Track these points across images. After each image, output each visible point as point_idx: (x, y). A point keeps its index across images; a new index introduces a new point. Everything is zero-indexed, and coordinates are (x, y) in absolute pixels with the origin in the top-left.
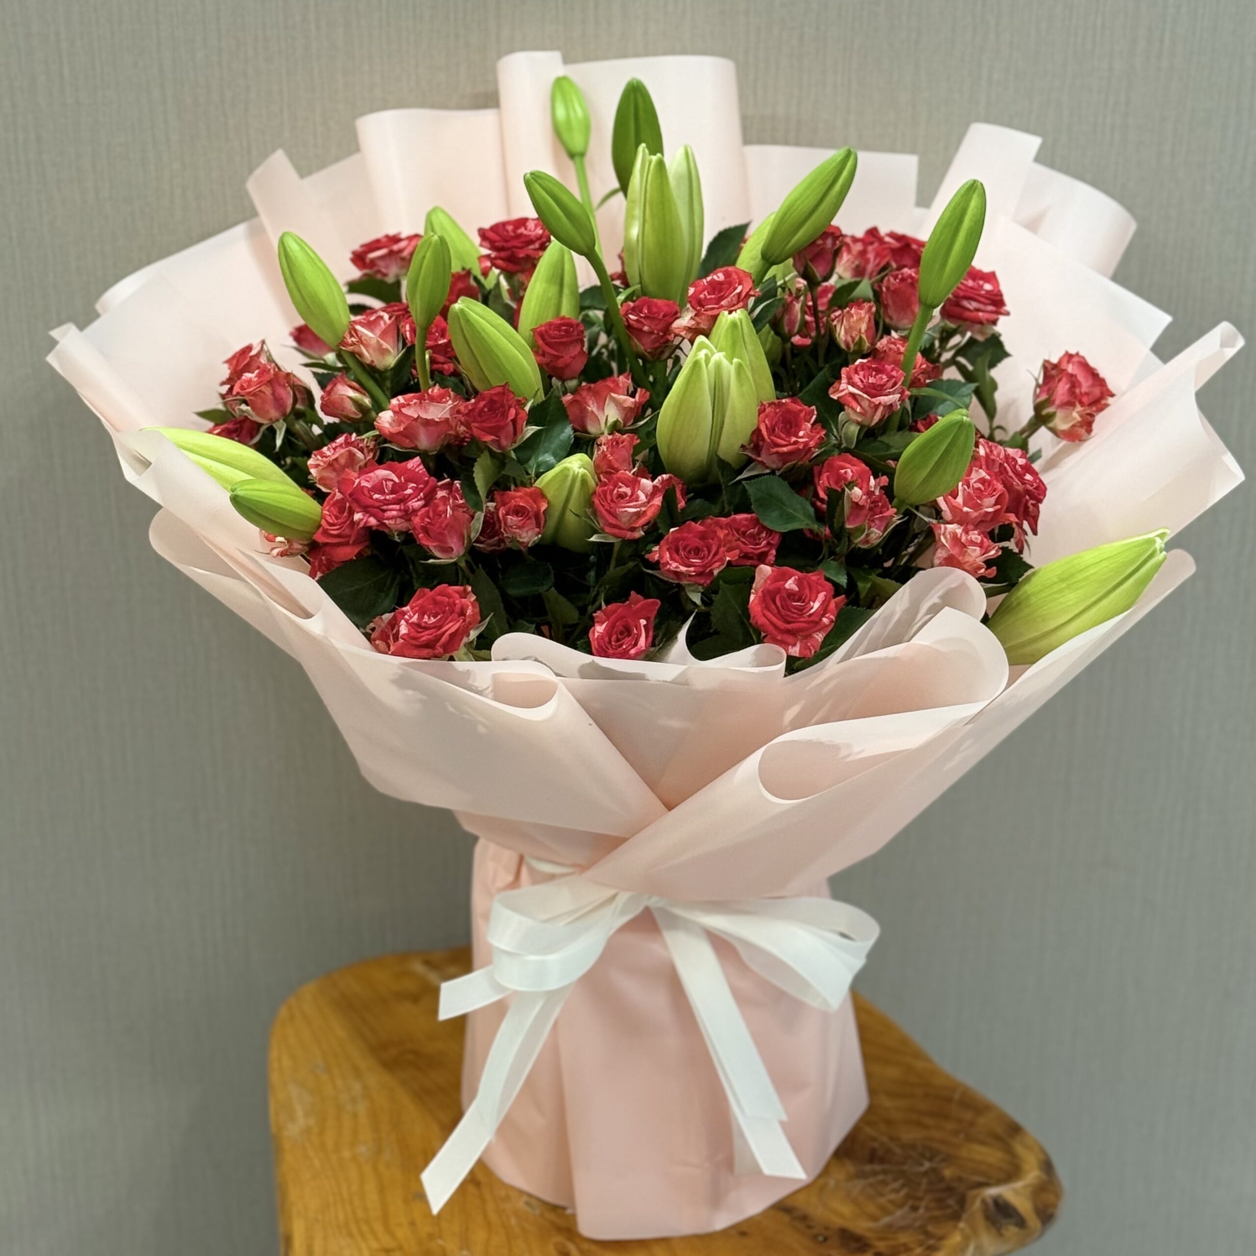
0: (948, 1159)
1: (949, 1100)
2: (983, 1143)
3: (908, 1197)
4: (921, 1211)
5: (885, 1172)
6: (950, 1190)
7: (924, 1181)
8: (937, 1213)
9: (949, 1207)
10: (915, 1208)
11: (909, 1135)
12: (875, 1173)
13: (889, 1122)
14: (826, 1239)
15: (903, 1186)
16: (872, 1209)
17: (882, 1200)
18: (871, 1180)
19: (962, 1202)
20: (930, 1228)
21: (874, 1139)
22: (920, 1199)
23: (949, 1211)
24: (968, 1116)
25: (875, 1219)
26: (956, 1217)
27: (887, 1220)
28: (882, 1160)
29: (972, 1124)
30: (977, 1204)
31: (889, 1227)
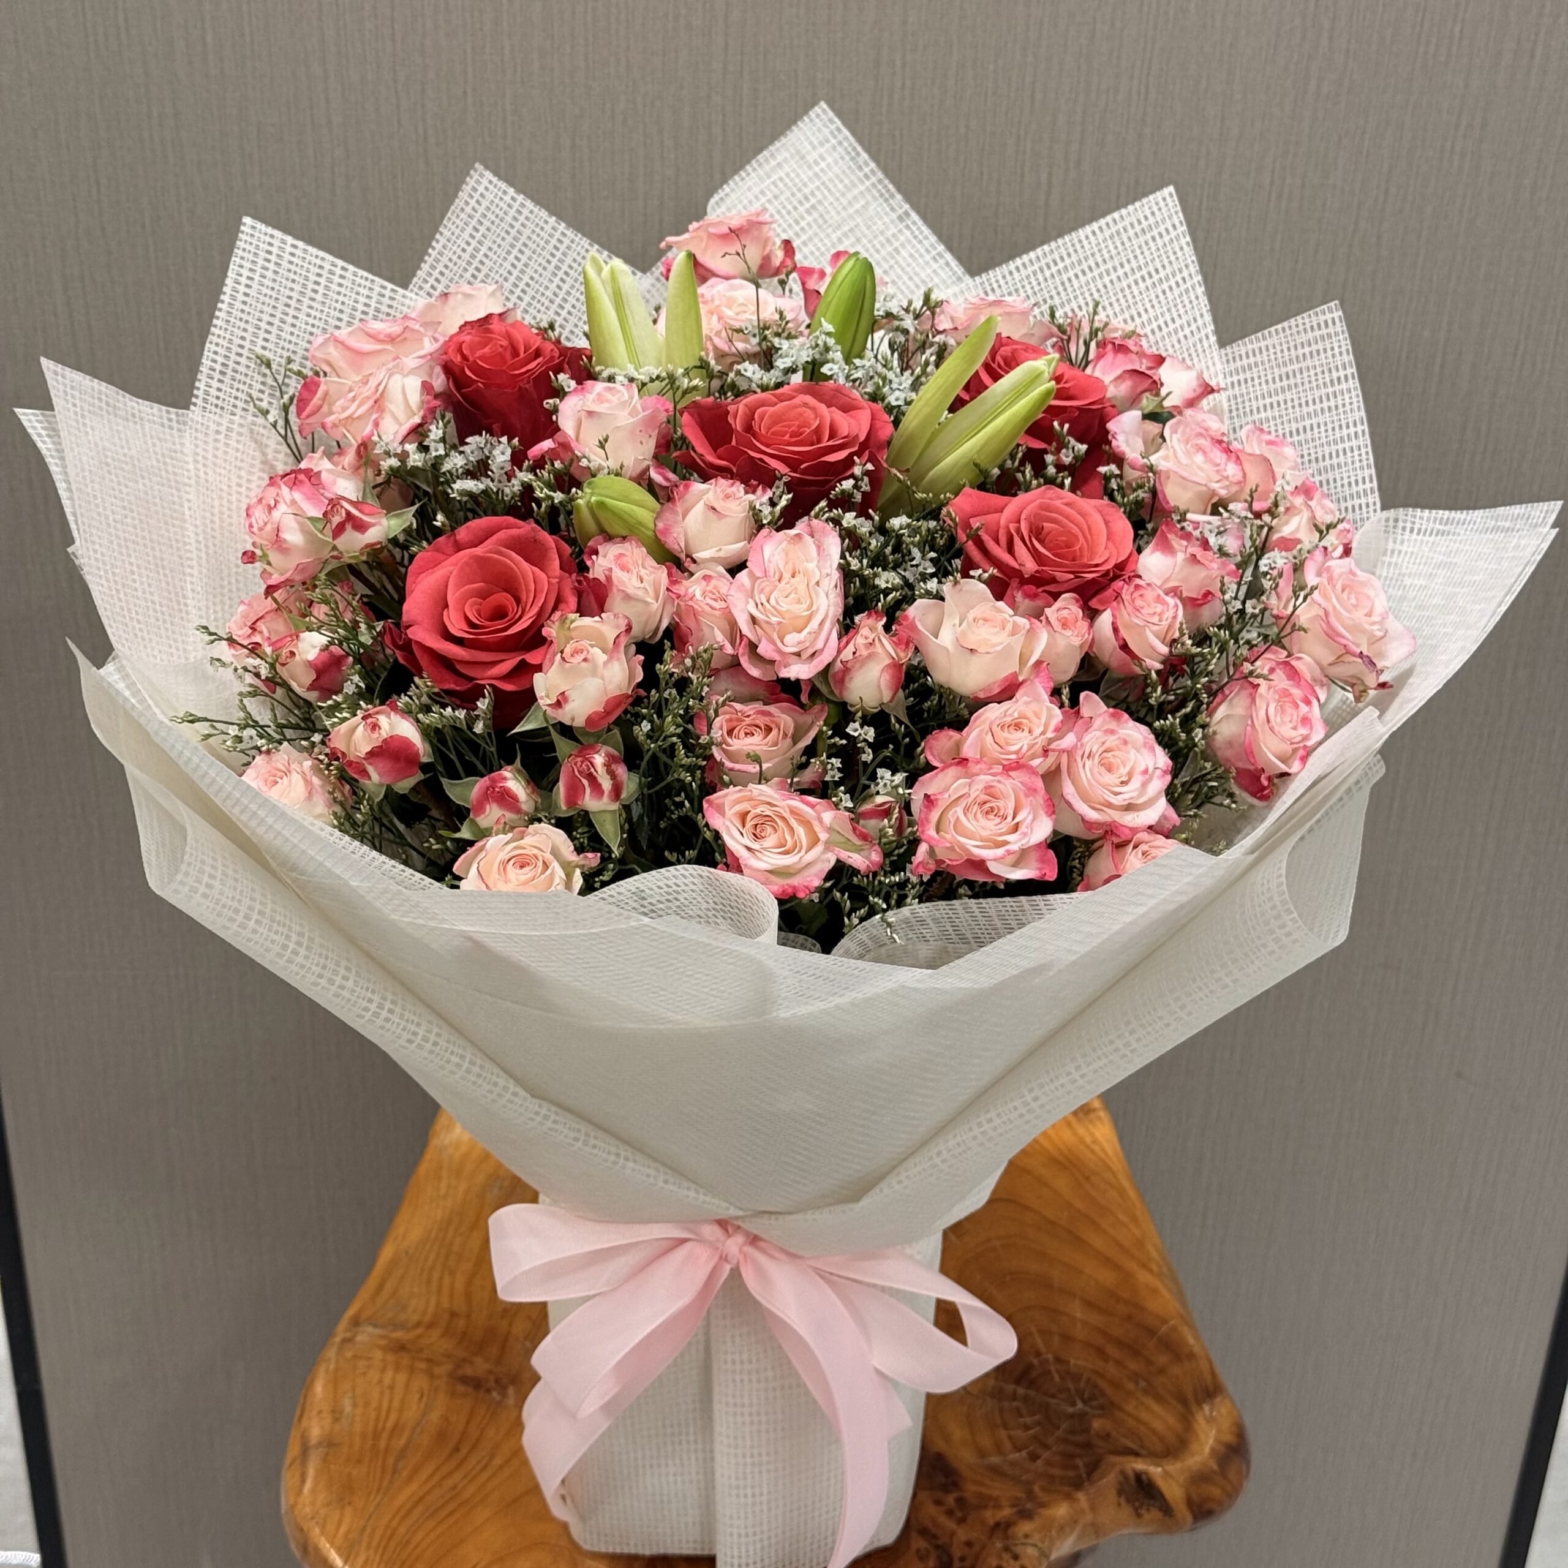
0: (1108, 1408)
1: (1152, 1332)
5: (1026, 1399)
6: (1088, 1446)
7: (1065, 1425)
8: (1056, 1472)
9: (1076, 1468)
10: (1033, 1457)
11: (1080, 1360)
12: (1014, 1398)
13: (1066, 1338)
15: (1039, 1423)
16: (986, 1441)
17: (1003, 1434)
18: (1006, 1404)
19: (1094, 1467)
20: (1036, 1488)
22: (1046, 1447)
23: (1071, 1473)
28: (1032, 1384)
29: (1162, 1371)
30: (1112, 1475)
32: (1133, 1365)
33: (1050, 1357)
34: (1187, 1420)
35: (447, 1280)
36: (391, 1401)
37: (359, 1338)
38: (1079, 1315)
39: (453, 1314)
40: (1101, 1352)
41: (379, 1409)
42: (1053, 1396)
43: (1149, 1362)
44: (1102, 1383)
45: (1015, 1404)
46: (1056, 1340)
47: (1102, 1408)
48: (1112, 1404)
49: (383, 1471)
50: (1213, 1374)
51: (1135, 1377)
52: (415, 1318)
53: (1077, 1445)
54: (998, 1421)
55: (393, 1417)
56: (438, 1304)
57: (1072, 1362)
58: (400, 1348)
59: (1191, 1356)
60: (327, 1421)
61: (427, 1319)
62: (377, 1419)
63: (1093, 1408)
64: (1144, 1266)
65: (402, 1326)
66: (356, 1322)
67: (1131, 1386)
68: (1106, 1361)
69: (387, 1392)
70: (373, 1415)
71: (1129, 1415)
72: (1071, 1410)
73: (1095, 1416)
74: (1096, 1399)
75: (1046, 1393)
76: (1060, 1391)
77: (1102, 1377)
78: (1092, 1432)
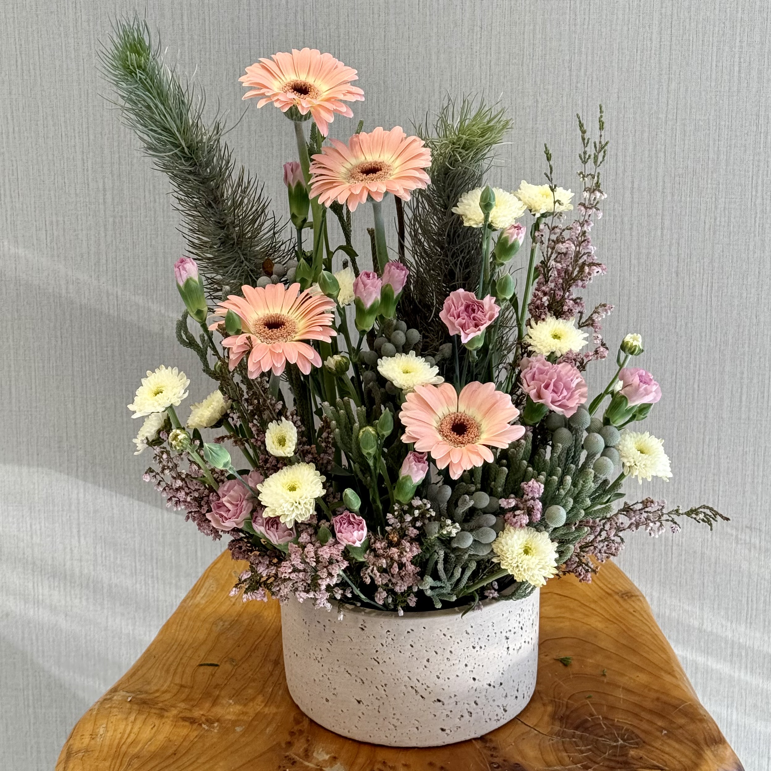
32: (660, 723)
33: (600, 717)
34: (699, 755)
35: (180, 670)
36: (132, 728)
37: (115, 698)
38: (621, 696)
39: (182, 686)
40: (636, 715)
41: (123, 734)
42: (601, 737)
43: (672, 722)
44: (636, 731)
45: (574, 740)
46: (605, 708)
47: (637, 744)
48: (644, 742)
49: (121, 765)
50: (719, 732)
51: (661, 729)
52: (155, 688)
53: (618, 762)
54: (561, 748)
55: (133, 736)
56: (171, 682)
57: (616, 720)
58: (144, 702)
59: (702, 720)
60: (86, 740)
61: (165, 688)
62: (121, 738)
63: (631, 744)
64: (669, 673)
65: (146, 692)
66: (115, 690)
67: (658, 733)
68: (641, 721)
69: (130, 725)
70: (119, 736)
71: (657, 749)
72: (615, 744)
73: (631, 748)
74: (633, 739)
75: (596, 735)
76: (607, 735)
77: (638, 728)
78: (630, 756)
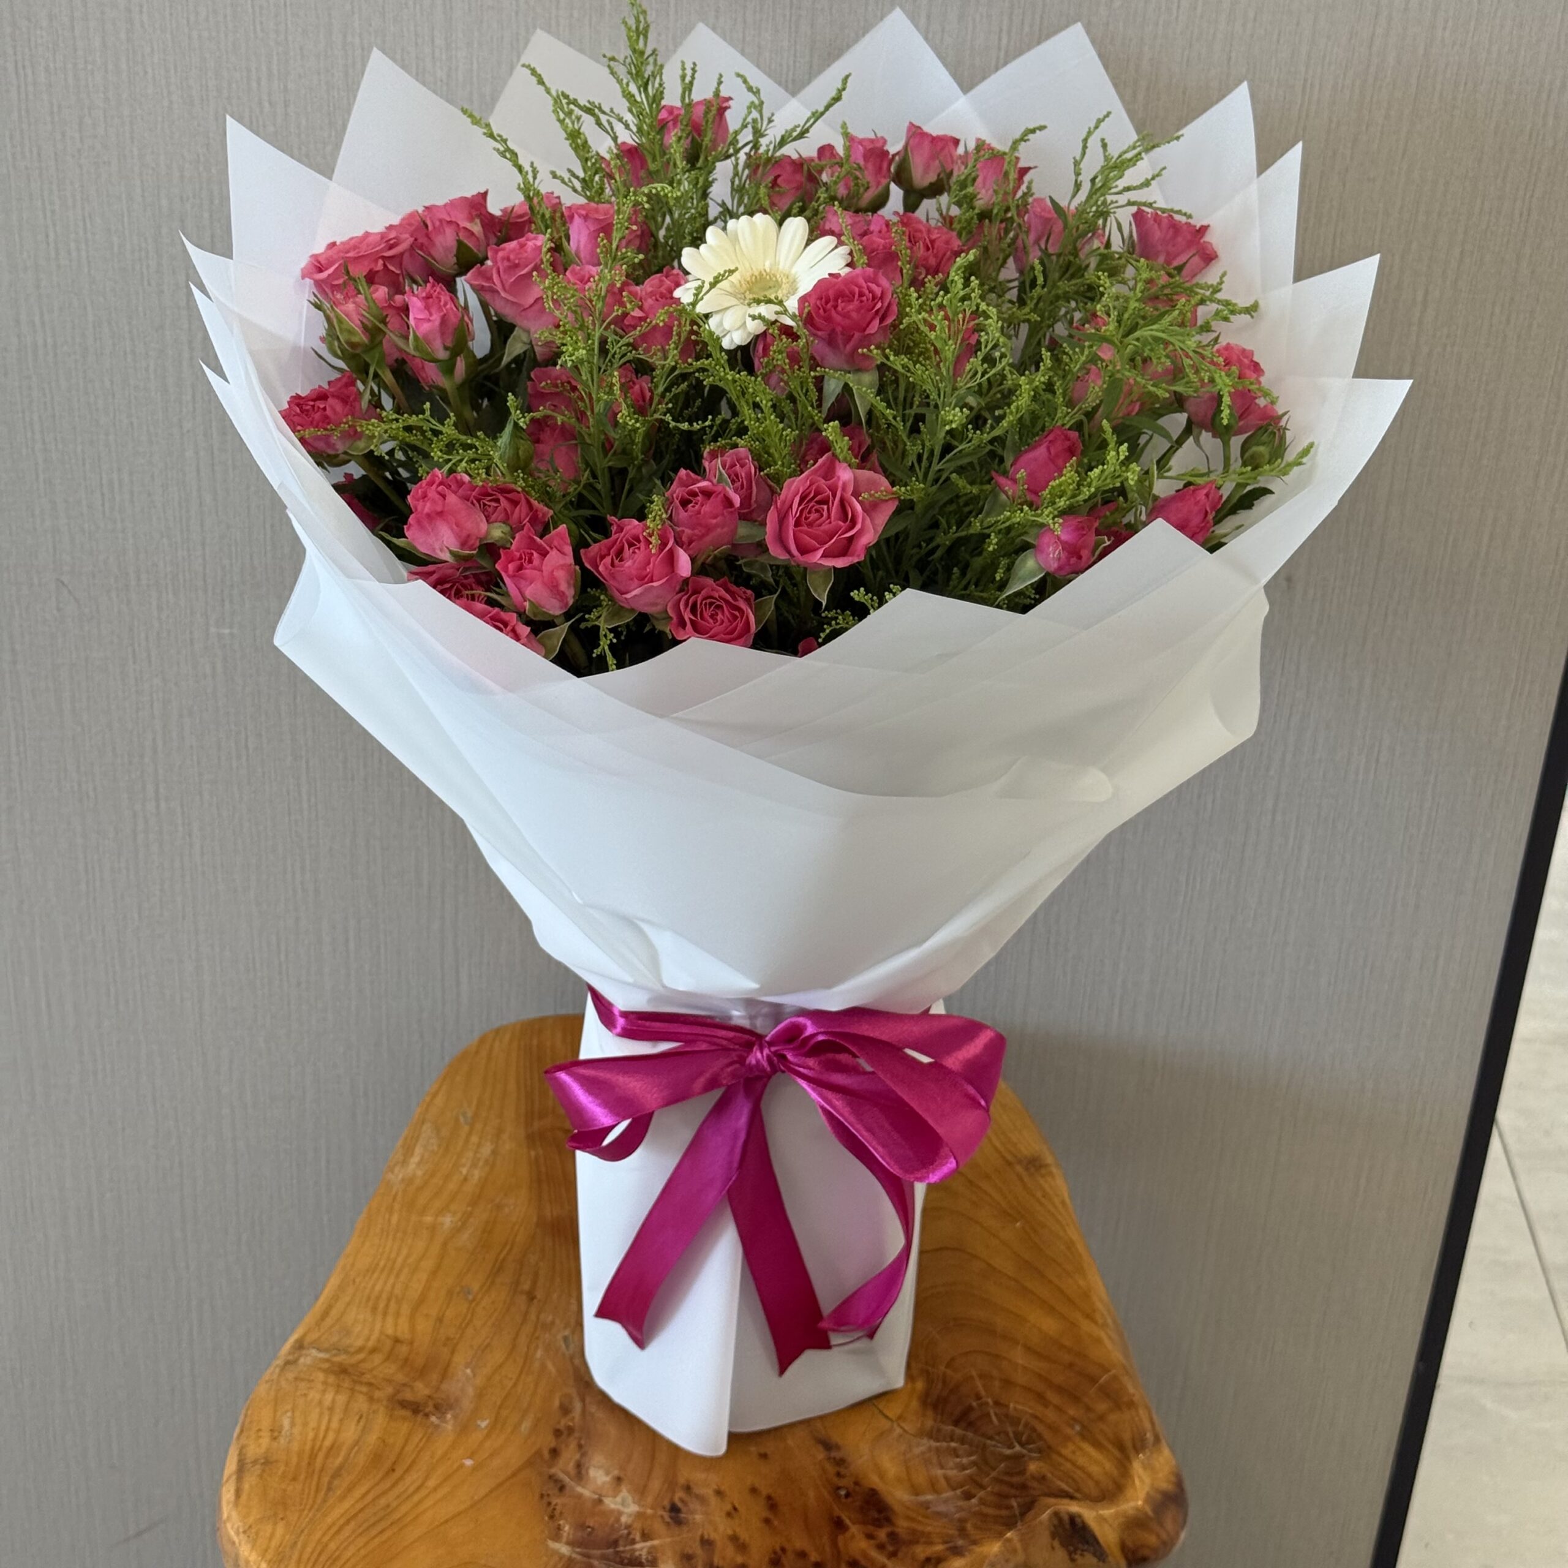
1: (1093, 1380)
2: (1097, 1445)
3: (972, 1479)
4: (974, 1501)
5: (962, 1441)
6: (1024, 1487)
7: (1001, 1467)
8: (990, 1511)
9: (1013, 1507)
10: (968, 1496)
11: (1020, 1405)
12: (952, 1440)
13: (1008, 1383)
14: (847, 1495)
15: (974, 1463)
16: (920, 1478)
17: (939, 1472)
18: (945, 1444)
19: (1028, 1507)
20: (969, 1526)
21: (978, 1397)
22: (981, 1487)
23: (1004, 1513)
24: (1102, 1407)
25: (916, 1491)
26: (1010, 1524)
27: (929, 1497)
28: (970, 1425)
29: (1102, 1418)
30: (1045, 1516)
31: (926, 1505)
32: (1072, 1412)
33: (990, 1401)
34: (1124, 1467)
35: (392, 1308)
36: (329, 1421)
37: (302, 1360)
38: (1020, 1362)
39: (397, 1341)
40: (1040, 1397)
41: (317, 1430)
42: (991, 1438)
43: (1089, 1409)
44: (1040, 1428)
45: (953, 1444)
46: (997, 1383)
47: (1040, 1451)
48: (1049, 1447)
49: (317, 1490)
51: (1073, 1422)
52: (359, 1343)
53: (1012, 1486)
54: (935, 1460)
55: (331, 1437)
56: (382, 1332)
57: (1012, 1405)
58: (342, 1371)
59: (1131, 1404)
60: (265, 1441)
61: (370, 1344)
62: (314, 1439)
63: (1030, 1451)
64: (1089, 1317)
65: (346, 1351)
66: (300, 1346)
67: (1069, 1431)
68: (1045, 1406)
69: (327, 1413)
70: (311, 1435)
71: (1067, 1459)
72: (1008, 1452)
73: (1031, 1459)
74: (1034, 1443)
75: (984, 1435)
76: (999, 1434)
77: (1041, 1421)
78: (1028, 1474)
